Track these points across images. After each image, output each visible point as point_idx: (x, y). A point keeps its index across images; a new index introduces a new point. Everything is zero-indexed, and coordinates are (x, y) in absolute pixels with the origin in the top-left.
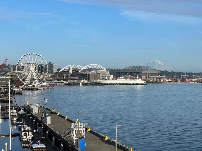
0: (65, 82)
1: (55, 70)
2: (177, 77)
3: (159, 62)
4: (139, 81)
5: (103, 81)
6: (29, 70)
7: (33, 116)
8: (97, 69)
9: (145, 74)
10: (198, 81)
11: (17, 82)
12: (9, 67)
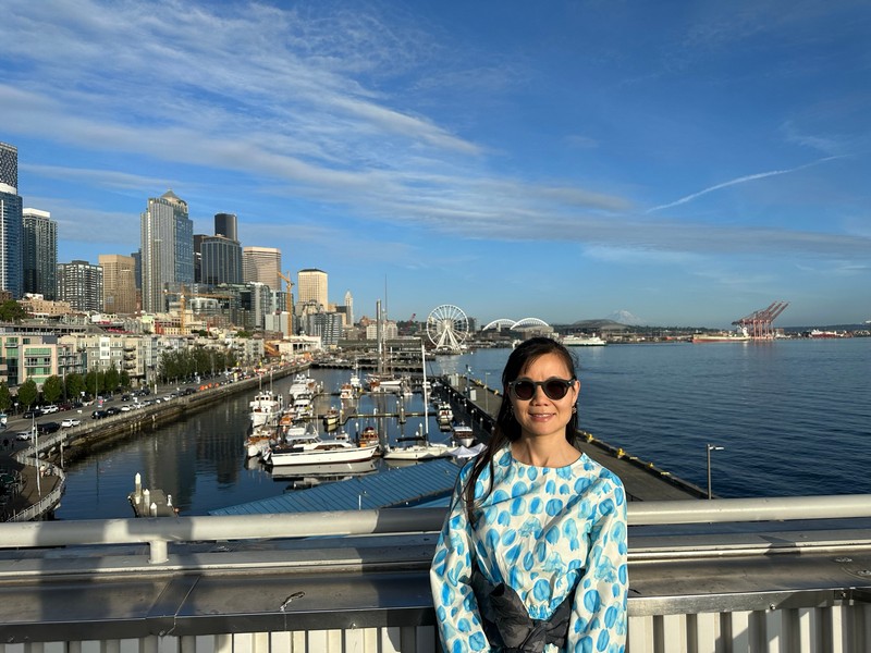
0: (492, 343)
1: (478, 328)
2: (654, 335)
4: (596, 340)
6: (442, 328)
7: (451, 389)
8: (533, 325)
9: (606, 330)
10: (685, 340)
11: (430, 346)
12: (416, 324)
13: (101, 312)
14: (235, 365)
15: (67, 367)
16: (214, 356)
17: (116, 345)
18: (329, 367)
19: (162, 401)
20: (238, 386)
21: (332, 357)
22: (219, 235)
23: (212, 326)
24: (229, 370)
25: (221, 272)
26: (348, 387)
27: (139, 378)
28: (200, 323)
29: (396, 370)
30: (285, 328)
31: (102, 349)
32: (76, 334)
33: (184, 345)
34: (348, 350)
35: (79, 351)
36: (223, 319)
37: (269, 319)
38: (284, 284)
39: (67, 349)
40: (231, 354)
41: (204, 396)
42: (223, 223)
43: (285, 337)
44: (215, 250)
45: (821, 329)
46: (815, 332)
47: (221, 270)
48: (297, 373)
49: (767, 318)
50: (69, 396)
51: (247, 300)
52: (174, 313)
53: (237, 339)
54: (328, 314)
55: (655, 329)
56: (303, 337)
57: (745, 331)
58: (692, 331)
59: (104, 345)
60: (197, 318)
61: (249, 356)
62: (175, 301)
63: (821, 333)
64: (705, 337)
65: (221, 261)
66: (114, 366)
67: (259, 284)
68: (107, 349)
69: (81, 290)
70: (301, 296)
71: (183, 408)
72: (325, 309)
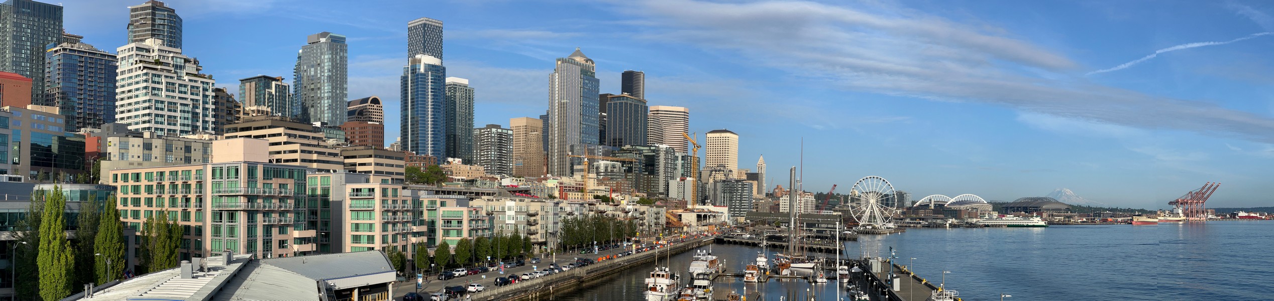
0: (923, 222)
1: (908, 204)
2: (1095, 216)
3: (1069, 192)
4: (1037, 221)
5: (982, 221)
6: (867, 202)
7: (872, 276)
8: (973, 202)
9: (1048, 210)
10: (1125, 222)
11: (849, 222)
12: (837, 197)
13: (511, 175)
14: (635, 235)
15: (477, 231)
16: (615, 224)
17: (521, 208)
18: (735, 243)
19: (561, 271)
20: (636, 259)
21: (739, 231)
22: (626, 94)
23: (614, 191)
24: (628, 240)
25: (626, 133)
26: (754, 268)
27: (541, 244)
28: (603, 187)
29: (811, 250)
30: (689, 196)
31: (508, 213)
32: (486, 197)
33: (585, 211)
34: (757, 223)
35: (488, 214)
36: (626, 184)
37: (674, 185)
38: (690, 146)
39: (477, 212)
40: (631, 223)
41: (601, 268)
42: (630, 81)
43: (689, 207)
44: (621, 109)
45: (1246, 210)
46: (1242, 214)
47: (626, 130)
48: (699, 247)
49: (1200, 199)
50: (477, 260)
51: (651, 164)
52: (578, 177)
53: (638, 206)
54: (737, 181)
55: (1096, 209)
56: (710, 207)
57: (1180, 211)
58: (1131, 212)
59: (510, 209)
60: (600, 182)
61: (650, 226)
62: (579, 164)
63: (1247, 214)
64: (1144, 219)
65: (626, 121)
66: (517, 231)
67: (663, 147)
68: (512, 213)
69: (493, 154)
70: (707, 161)
71: (580, 280)
72: (735, 176)
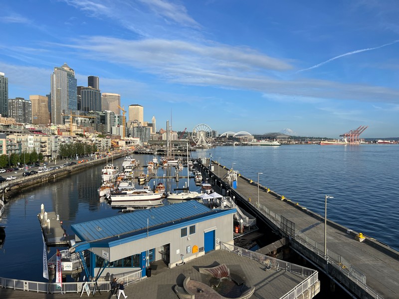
0: (224, 143)
1: (217, 136)
2: (302, 141)
3: (289, 130)
4: (276, 143)
5: (250, 143)
6: (200, 135)
7: (202, 165)
8: (244, 135)
9: (279, 138)
10: (317, 143)
11: (192, 143)
12: (187, 133)
13: (31, 123)
14: (96, 151)
15: (11, 151)
16: (86, 146)
17: (37, 139)
18: (143, 153)
19: (59, 168)
20: (97, 161)
21: (145, 148)
22: (90, 87)
23: (86, 131)
24: (93, 153)
25: (91, 105)
26: (151, 163)
27: (48, 156)
28: (80, 130)
29: (176, 155)
30: (122, 134)
31: (29, 142)
32: (16, 134)
33: (71, 141)
34: (153, 145)
35: (18, 142)
36: (91, 129)
37: (114, 129)
38: (122, 112)
39: (11, 141)
40: (94, 146)
41: (80, 166)
42: (92, 81)
43: (122, 138)
44: (88, 94)
45: (382, 139)
46: (379, 141)
47: (91, 104)
48: (127, 156)
49: (356, 134)
50: (12, 165)
51: (103, 119)
52: (67, 125)
53: (98, 138)
54: (143, 127)
55: (302, 138)
56: (131, 138)
57: (345, 140)
58: (320, 139)
59: (30, 140)
60: (78, 127)
61: (103, 147)
62: (68, 119)
63: (382, 141)
64: (326, 142)
65: (91, 100)
66: (35, 150)
67: (109, 111)
68: (32, 142)
69: (20, 112)
70: (130, 118)
71: (69, 172)
72: (142, 125)
